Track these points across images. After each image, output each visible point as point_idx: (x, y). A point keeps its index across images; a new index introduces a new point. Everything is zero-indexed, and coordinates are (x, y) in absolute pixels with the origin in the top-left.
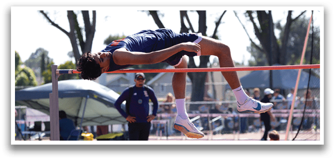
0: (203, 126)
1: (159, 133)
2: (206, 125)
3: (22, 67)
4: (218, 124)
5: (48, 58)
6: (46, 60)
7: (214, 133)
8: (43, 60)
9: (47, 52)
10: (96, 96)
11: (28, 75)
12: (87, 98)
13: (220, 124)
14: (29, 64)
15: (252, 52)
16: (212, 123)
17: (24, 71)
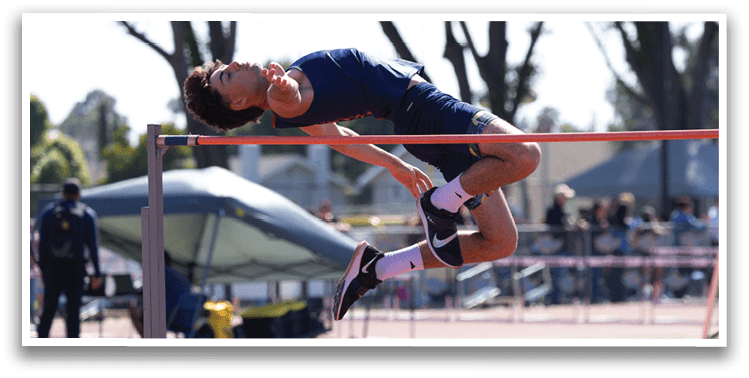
0: (499, 286)
1: (392, 302)
2: (506, 283)
3: (52, 136)
4: (535, 283)
5: (116, 116)
6: (110, 120)
7: (527, 304)
8: (102, 121)
9: (112, 101)
10: (240, 212)
11: (68, 155)
12: (218, 216)
13: (542, 283)
14: (70, 127)
15: (617, 104)
16: (521, 280)
17: (56, 145)
